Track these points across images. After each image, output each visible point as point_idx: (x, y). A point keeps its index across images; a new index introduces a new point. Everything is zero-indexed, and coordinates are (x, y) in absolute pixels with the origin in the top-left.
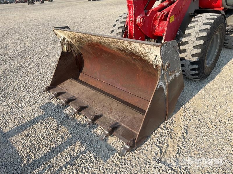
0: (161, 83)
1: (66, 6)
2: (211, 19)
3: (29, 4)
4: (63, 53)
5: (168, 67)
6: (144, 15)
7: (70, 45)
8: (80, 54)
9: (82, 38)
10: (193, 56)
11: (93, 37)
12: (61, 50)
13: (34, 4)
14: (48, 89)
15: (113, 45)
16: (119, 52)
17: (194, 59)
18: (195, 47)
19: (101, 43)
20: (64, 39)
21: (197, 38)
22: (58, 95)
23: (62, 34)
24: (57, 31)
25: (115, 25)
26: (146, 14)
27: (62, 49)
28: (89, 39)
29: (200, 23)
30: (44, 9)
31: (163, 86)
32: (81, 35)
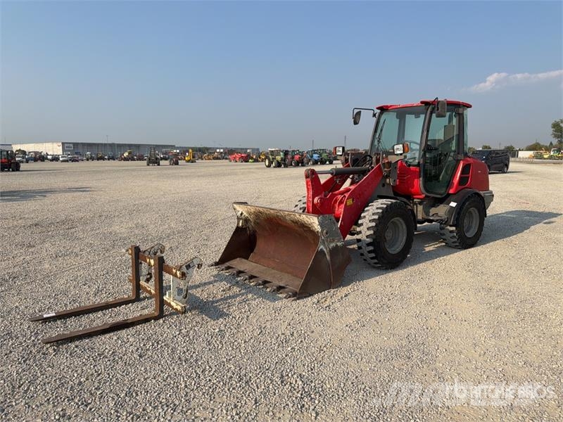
0: (322, 247)
1: (224, 175)
2: (385, 204)
3: (148, 165)
4: (238, 227)
5: (327, 233)
6: (323, 196)
7: (246, 220)
8: (255, 232)
9: (261, 212)
10: (367, 237)
11: (271, 211)
12: (236, 225)
13: (159, 165)
14: (217, 264)
15: (288, 218)
16: (293, 224)
17: (369, 240)
18: (368, 229)
19: (278, 216)
20: (242, 214)
21: (370, 221)
22: (228, 268)
23: (240, 209)
24: (236, 206)
25: (296, 206)
26: (326, 196)
27: (238, 224)
28: (268, 212)
29: (374, 208)
30: (182, 176)
31: (325, 250)
32: (261, 210)
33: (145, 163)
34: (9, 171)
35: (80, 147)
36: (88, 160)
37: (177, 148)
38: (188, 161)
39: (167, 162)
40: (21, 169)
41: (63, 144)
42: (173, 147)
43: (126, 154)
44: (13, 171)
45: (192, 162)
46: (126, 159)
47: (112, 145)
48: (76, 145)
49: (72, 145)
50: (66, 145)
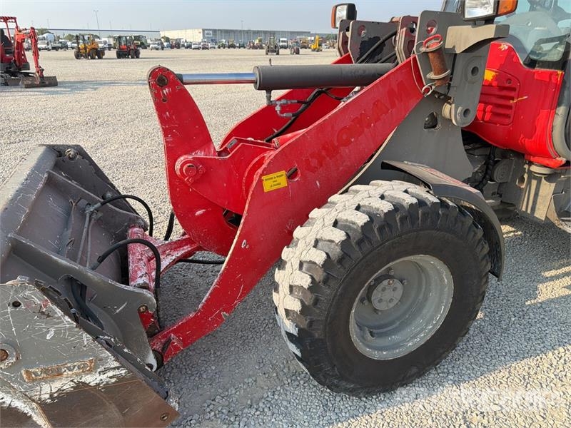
3: (267, 54)
13: (278, 54)
33: (264, 51)
34: (128, 58)
35: (218, 33)
36: (219, 47)
37: (312, 35)
38: (314, 50)
39: (288, 51)
40: (140, 56)
41: (204, 30)
42: (308, 34)
43: (256, 42)
44: (132, 58)
45: (317, 51)
46: (255, 47)
47: (248, 32)
48: (215, 31)
49: (211, 32)
50: (206, 32)
